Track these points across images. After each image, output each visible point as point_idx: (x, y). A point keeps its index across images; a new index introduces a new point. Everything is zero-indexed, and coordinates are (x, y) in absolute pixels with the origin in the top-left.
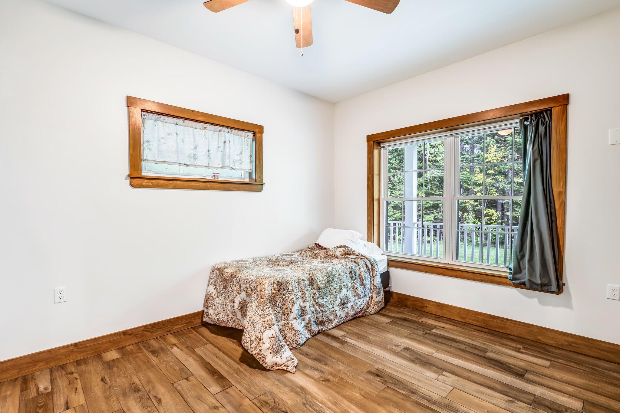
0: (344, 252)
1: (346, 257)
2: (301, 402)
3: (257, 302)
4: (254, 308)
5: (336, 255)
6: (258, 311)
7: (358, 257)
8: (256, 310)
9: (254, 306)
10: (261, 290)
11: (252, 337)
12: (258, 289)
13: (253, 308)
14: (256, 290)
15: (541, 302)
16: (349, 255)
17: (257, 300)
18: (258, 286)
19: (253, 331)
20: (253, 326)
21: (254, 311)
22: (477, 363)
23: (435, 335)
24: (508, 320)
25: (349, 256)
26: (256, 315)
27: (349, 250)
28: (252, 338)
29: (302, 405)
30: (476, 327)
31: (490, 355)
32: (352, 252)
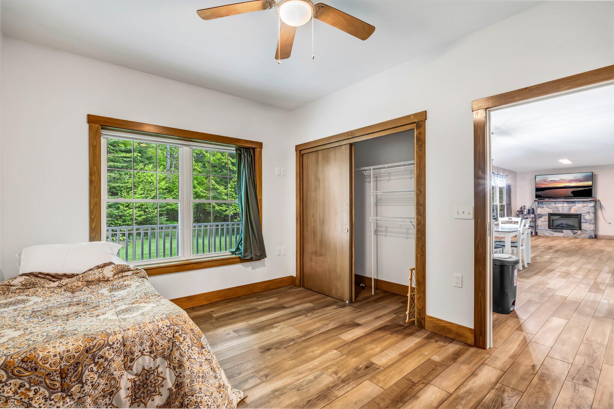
0: (117, 270)
1: (120, 276)
2: (295, 392)
3: (196, 347)
4: (196, 357)
5: (106, 278)
6: (202, 357)
7: (134, 272)
8: (201, 357)
9: (195, 354)
10: (192, 330)
11: (212, 393)
12: (188, 331)
13: (195, 359)
14: (185, 334)
15: (253, 268)
16: (123, 272)
17: (194, 345)
18: (185, 327)
19: (210, 386)
20: (206, 381)
21: (199, 360)
22: (270, 313)
23: (217, 319)
24: (238, 287)
25: (124, 274)
26: (203, 363)
27: (123, 266)
28: (214, 394)
29: (298, 392)
30: (224, 302)
31: (260, 308)
32: (126, 268)
